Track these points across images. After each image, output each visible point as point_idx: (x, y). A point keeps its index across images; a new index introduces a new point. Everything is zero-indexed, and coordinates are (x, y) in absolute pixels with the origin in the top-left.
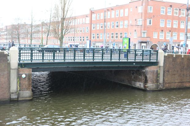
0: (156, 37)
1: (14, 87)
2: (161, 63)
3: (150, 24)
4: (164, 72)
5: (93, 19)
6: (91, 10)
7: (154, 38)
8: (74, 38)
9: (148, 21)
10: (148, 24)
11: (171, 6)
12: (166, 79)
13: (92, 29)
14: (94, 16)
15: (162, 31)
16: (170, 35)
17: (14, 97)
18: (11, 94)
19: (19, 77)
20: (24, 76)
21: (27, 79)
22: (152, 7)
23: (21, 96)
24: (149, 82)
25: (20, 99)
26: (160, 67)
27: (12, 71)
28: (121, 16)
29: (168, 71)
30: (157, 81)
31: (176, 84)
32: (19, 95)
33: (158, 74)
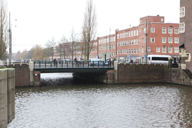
0: (159, 51)
1: (32, 79)
2: (116, 69)
3: (153, 41)
4: (118, 73)
5: (118, 38)
6: (116, 31)
7: (157, 52)
8: (106, 53)
9: (151, 39)
10: (151, 41)
11: (171, 27)
12: (119, 78)
13: (118, 46)
14: (118, 35)
15: (164, 46)
16: (172, 49)
17: (32, 84)
18: (30, 83)
19: (34, 75)
20: (36, 75)
21: (38, 76)
22: (154, 28)
23: (35, 84)
24: (109, 79)
25: (34, 86)
26: (115, 71)
27: (30, 72)
28: (134, 36)
29: (121, 73)
30: (114, 79)
31: (127, 81)
32: (34, 83)
33: (114, 75)
